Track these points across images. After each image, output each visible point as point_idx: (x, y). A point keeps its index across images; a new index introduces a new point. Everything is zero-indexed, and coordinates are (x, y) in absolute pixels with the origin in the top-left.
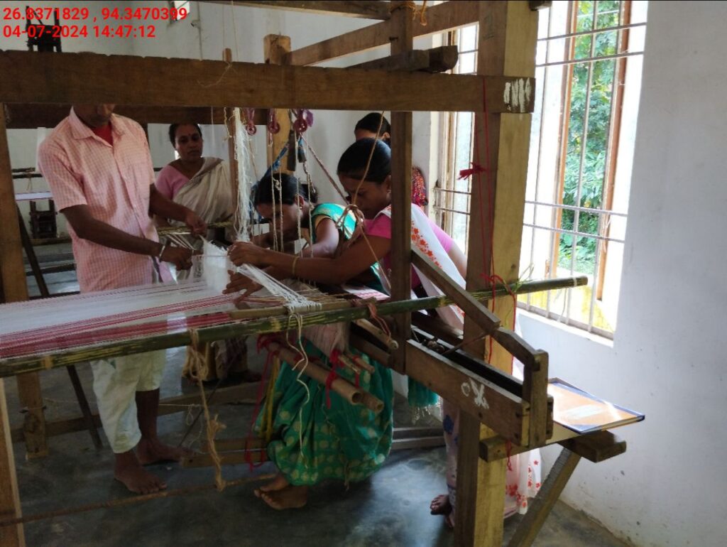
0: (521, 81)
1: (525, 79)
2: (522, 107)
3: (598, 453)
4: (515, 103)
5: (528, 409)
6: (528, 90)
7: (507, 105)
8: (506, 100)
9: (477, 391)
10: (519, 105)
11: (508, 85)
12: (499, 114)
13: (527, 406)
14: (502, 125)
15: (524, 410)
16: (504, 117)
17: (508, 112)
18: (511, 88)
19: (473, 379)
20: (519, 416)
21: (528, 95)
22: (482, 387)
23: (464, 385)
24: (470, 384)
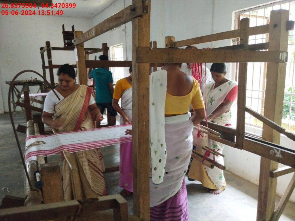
0: (284, 53)
2: (284, 61)
8: (280, 59)
9: (277, 152)
11: (280, 54)
12: (278, 63)
14: (279, 67)
17: (281, 62)
19: (275, 148)
21: (286, 57)
22: (280, 151)
23: (271, 151)
24: (274, 150)
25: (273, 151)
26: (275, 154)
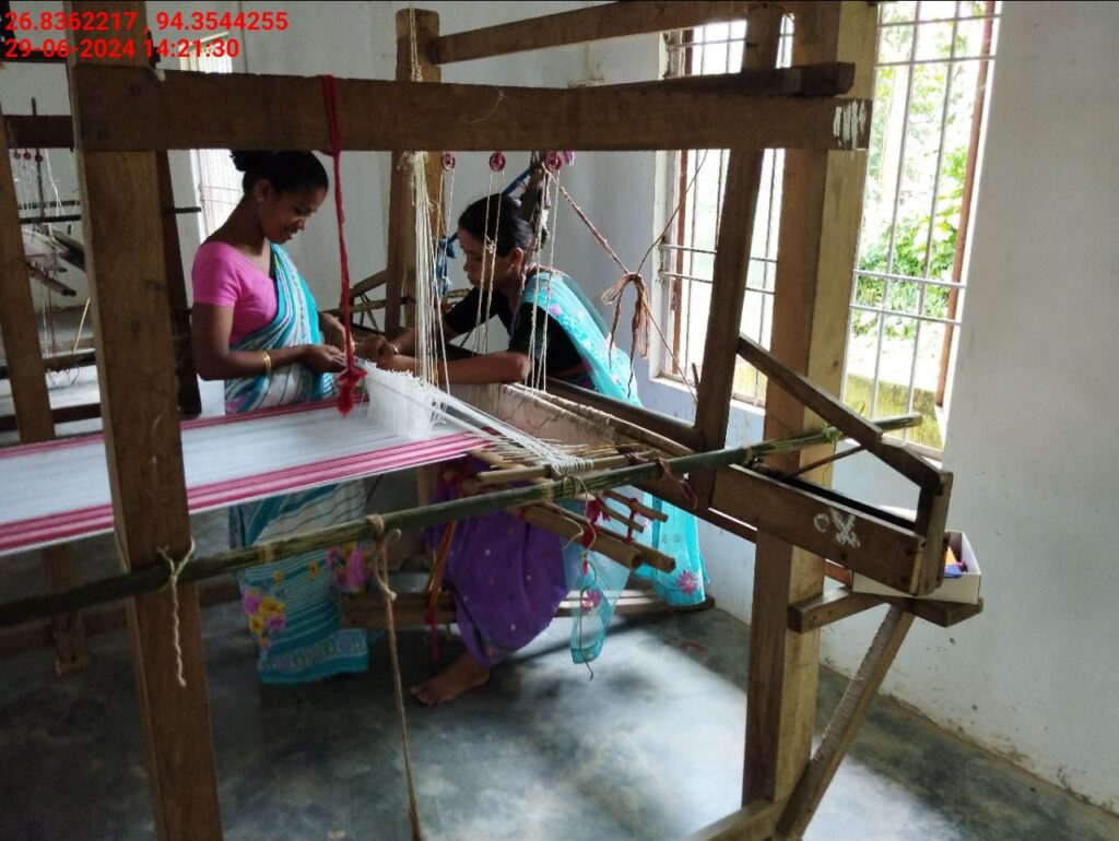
0: (855, 105)
1: (859, 102)
2: (855, 140)
3: (950, 615)
4: (846, 135)
5: (923, 545)
6: (862, 118)
7: (837, 138)
8: (836, 132)
9: (842, 524)
10: (851, 139)
11: (839, 110)
12: (826, 151)
13: (922, 540)
14: (829, 167)
15: (920, 545)
16: (833, 155)
17: (837, 148)
18: (842, 115)
19: (835, 508)
20: (911, 553)
21: (862, 123)
22: (852, 519)
23: (820, 516)
24: (830, 516)
25: (827, 519)
26: (833, 529)
